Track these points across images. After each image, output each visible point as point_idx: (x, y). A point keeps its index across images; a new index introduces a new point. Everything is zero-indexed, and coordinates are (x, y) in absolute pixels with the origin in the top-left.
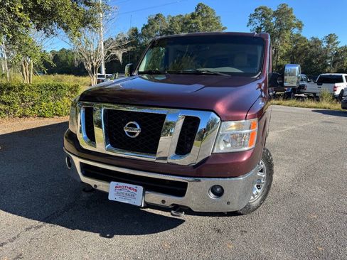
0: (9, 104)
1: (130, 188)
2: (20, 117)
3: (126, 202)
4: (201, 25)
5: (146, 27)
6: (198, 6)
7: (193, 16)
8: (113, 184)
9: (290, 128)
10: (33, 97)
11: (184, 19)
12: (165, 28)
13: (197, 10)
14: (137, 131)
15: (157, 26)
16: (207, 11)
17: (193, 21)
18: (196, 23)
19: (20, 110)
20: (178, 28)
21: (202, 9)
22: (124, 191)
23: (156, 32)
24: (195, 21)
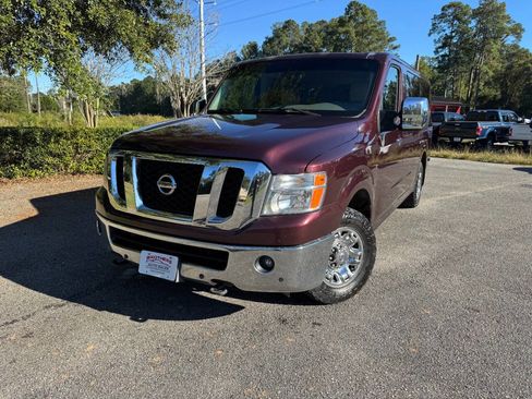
0: (59, 156)
1: (163, 259)
2: (73, 174)
3: (159, 276)
4: (354, 35)
5: (269, 41)
6: (350, 6)
7: (342, 22)
8: (145, 253)
9: (462, 193)
10: (89, 147)
11: (327, 27)
12: (298, 41)
13: (347, 13)
14: (173, 187)
15: (286, 40)
16: (364, 14)
17: (341, 29)
18: (347, 32)
19: (73, 164)
20: (318, 41)
21: (357, 10)
22: (157, 263)
23: (285, 47)
24: (344, 30)
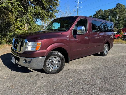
4: (118, 12)
5: (95, 15)
6: (117, 5)
7: (115, 9)
11: (111, 10)
12: (102, 14)
13: (116, 6)
15: (99, 14)
16: (121, 6)
17: (114, 11)
18: (116, 12)
20: (108, 14)
21: (119, 6)
23: (99, 16)
24: (115, 11)
